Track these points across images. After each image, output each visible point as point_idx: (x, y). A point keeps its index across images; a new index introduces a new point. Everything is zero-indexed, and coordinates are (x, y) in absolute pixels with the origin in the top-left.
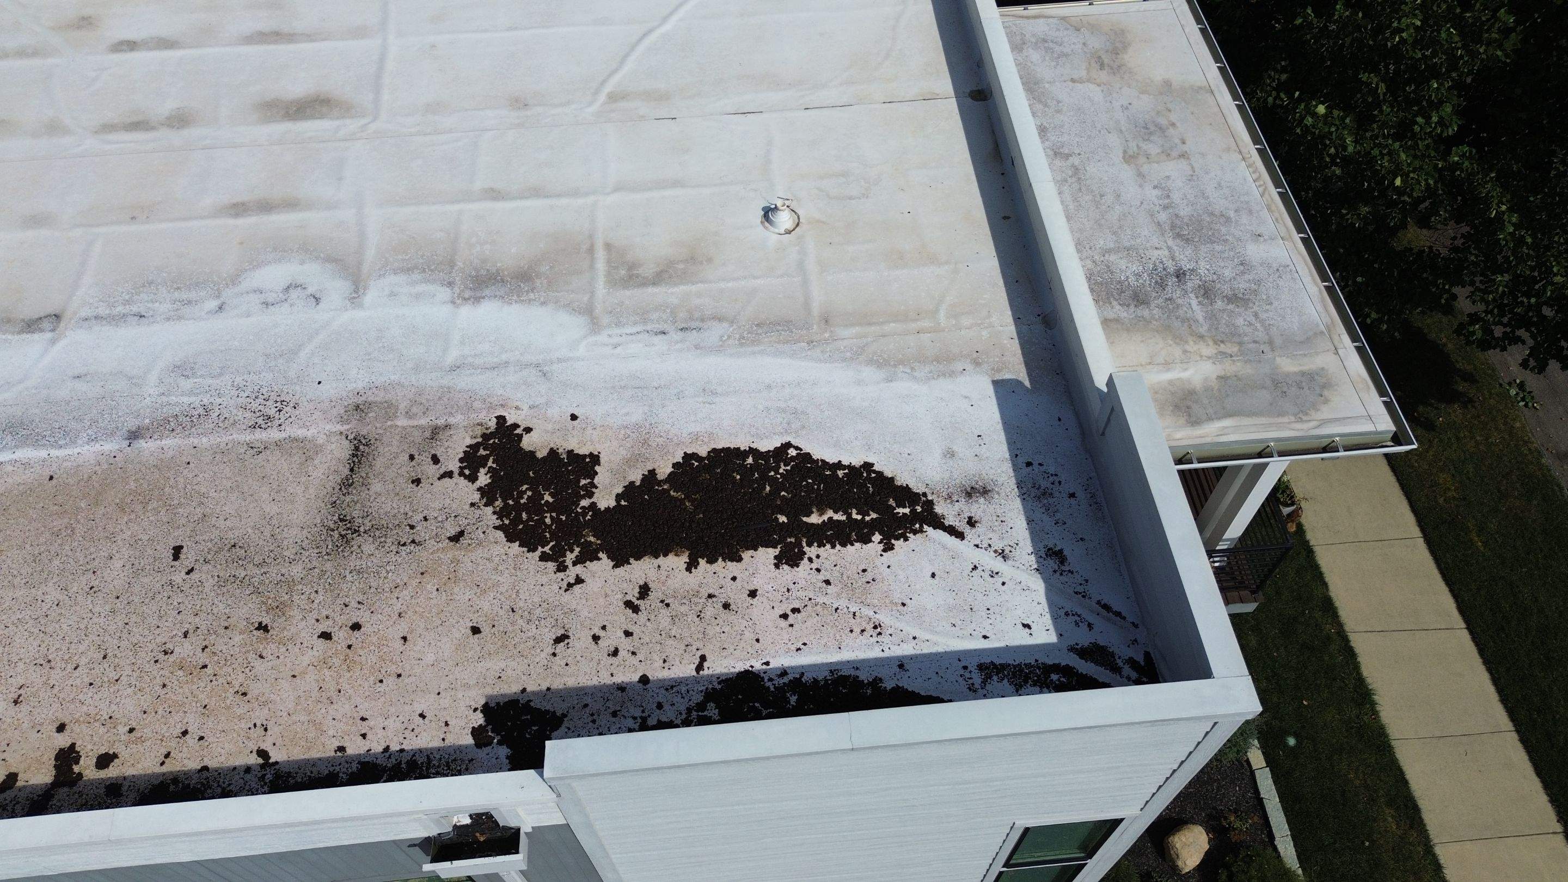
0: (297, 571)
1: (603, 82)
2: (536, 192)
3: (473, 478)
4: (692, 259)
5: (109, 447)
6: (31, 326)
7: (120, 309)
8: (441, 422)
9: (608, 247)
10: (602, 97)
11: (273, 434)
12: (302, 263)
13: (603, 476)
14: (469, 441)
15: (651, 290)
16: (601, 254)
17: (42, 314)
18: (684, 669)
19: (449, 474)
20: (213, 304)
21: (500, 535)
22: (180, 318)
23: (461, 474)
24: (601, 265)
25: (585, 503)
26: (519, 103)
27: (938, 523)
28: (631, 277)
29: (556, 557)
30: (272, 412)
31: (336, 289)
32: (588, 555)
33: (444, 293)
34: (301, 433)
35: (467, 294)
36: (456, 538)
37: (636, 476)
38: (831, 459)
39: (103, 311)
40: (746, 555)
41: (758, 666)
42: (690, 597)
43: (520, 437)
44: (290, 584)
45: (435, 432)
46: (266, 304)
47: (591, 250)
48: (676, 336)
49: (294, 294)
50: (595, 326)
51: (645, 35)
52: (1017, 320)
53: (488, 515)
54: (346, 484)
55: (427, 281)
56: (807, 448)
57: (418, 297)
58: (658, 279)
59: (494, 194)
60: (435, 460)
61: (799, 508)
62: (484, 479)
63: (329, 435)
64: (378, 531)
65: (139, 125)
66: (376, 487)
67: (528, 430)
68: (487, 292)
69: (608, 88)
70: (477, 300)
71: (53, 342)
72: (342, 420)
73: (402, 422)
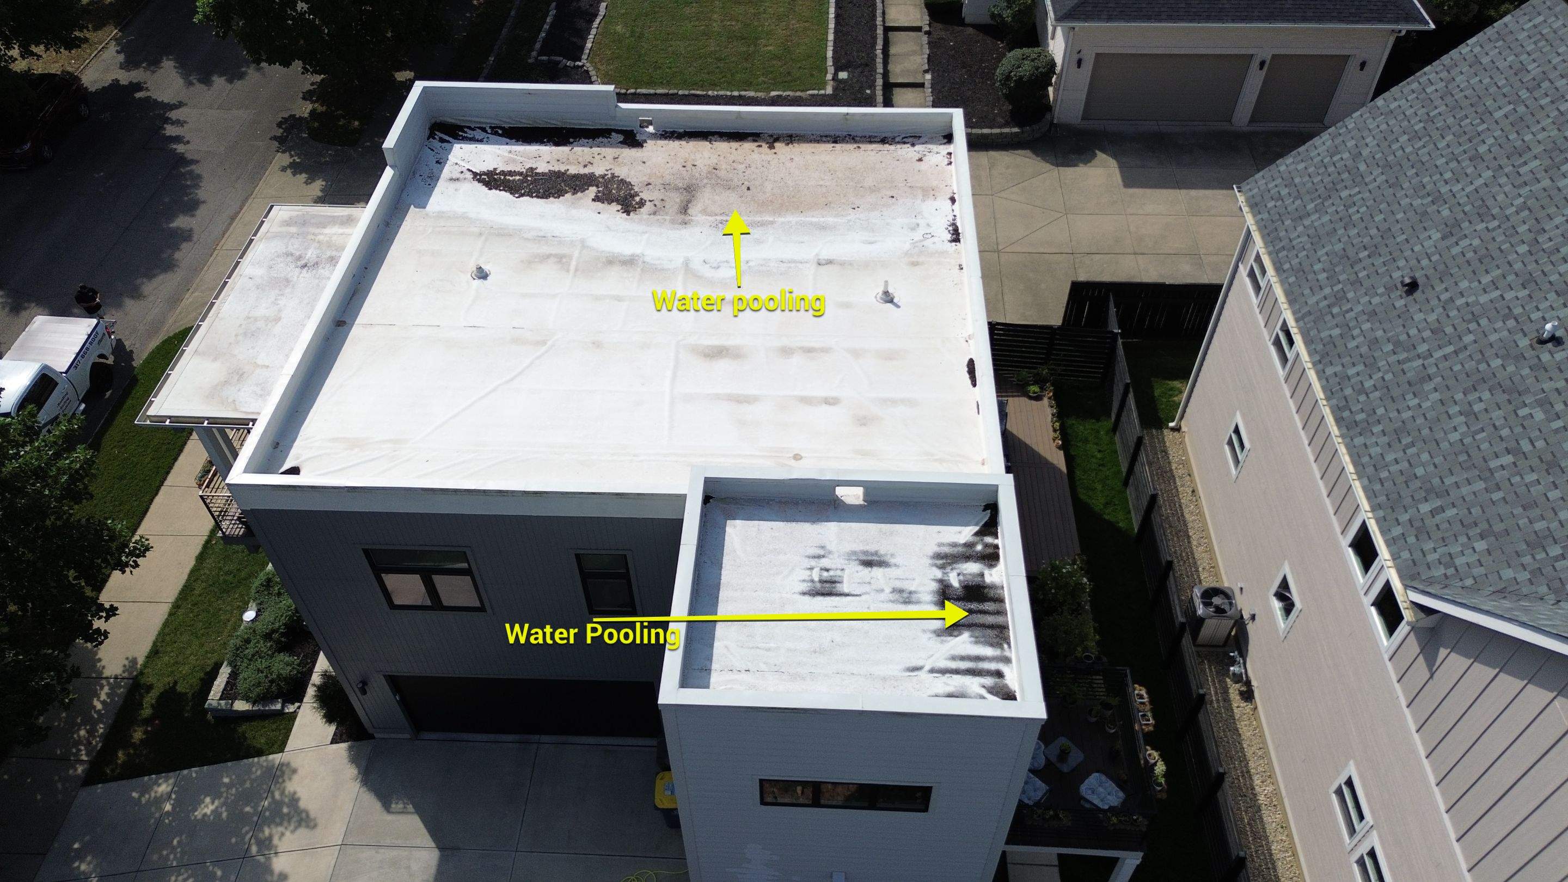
0: (705, 181)
1: (546, 352)
2: (597, 298)
3: (641, 199)
4: (530, 262)
5: (781, 219)
6: (830, 262)
7: (793, 265)
8: (652, 216)
9: (568, 271)
10: (549, 343)
11: (719, 218)
12: (712, 277)
13: (593, 196)
14: (642, 210)
15: (553, 252)
16: (572, 268)
17: (826, 266)
18: (576, 149)
19: (650, 201)
20: (750, 264)
21: (633, 183)
22: (764, 260)
23: (645, 201)
24: (573, 263)
25: (600, 189)
26: (597, 345)
27: (475, 174)
28: (561, 258)
29: (613, 176)
30: (720, 225)
31: (696, 265)
32: (603, 177)
33: (647, 259)
34: (708, 217)
35: (637, 258)
36: (649, 184)
37: (579, 194)
38: (503, 193)
39: (800, 266)
40: (547, 171)
41: (554, 148)
42: (570, 163)
43: (622, 209)
44: (707, 177)
45: (655, 213)
46: (727, 262)
47: (576, 270)
48: (549, 235)
49: (715, 265)
50: (583, 241)
51: (512, 380)
52: (399, 227)
53: (636, 189)
54: (689, 202)
55: (655, 264)
56: (511, 196)
57: (659, 259)
58: (549, 256)
59: (619, 299)
60: (655, 205)
61: (522, 182)
62: (637, 199)
63: (696, 216)
64: (677, 189)
65: (809, 350)
66: (678, 200)
67: (618, 211)
68: (627, 258)
69: (544, 348)
70: (632, 255)
71: (817, 255)
72: (692, 220)
73: (668, 218)
